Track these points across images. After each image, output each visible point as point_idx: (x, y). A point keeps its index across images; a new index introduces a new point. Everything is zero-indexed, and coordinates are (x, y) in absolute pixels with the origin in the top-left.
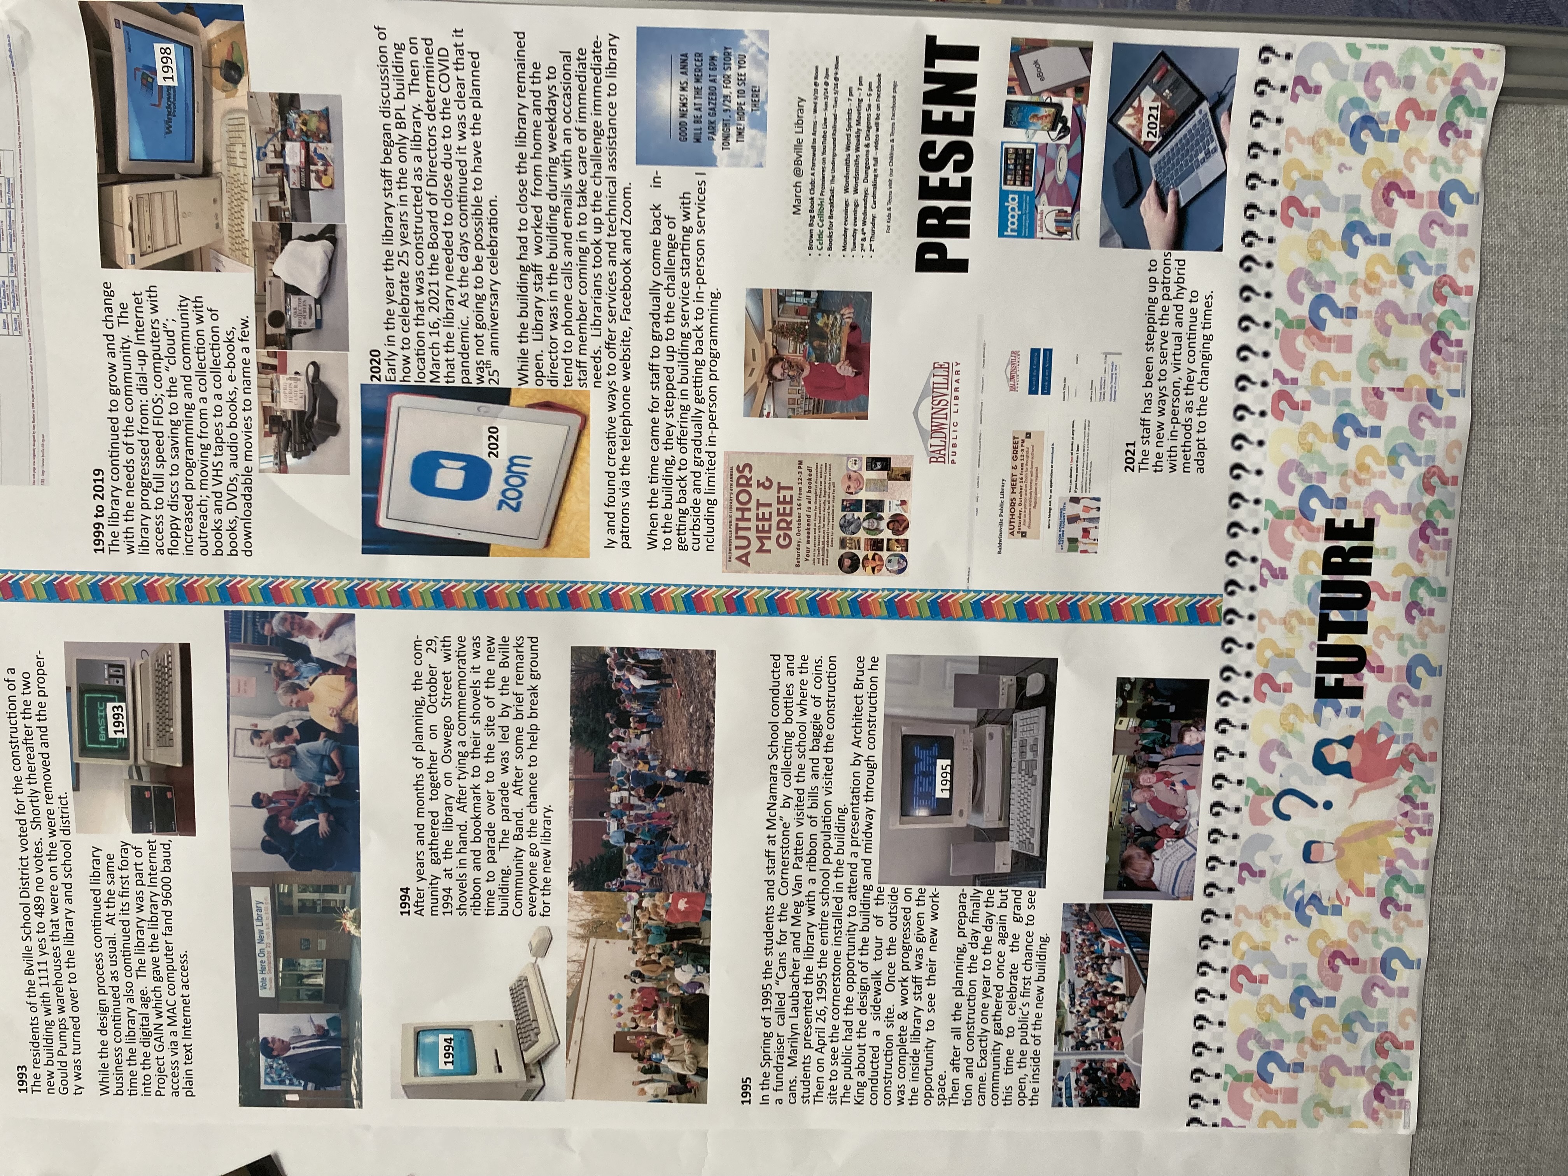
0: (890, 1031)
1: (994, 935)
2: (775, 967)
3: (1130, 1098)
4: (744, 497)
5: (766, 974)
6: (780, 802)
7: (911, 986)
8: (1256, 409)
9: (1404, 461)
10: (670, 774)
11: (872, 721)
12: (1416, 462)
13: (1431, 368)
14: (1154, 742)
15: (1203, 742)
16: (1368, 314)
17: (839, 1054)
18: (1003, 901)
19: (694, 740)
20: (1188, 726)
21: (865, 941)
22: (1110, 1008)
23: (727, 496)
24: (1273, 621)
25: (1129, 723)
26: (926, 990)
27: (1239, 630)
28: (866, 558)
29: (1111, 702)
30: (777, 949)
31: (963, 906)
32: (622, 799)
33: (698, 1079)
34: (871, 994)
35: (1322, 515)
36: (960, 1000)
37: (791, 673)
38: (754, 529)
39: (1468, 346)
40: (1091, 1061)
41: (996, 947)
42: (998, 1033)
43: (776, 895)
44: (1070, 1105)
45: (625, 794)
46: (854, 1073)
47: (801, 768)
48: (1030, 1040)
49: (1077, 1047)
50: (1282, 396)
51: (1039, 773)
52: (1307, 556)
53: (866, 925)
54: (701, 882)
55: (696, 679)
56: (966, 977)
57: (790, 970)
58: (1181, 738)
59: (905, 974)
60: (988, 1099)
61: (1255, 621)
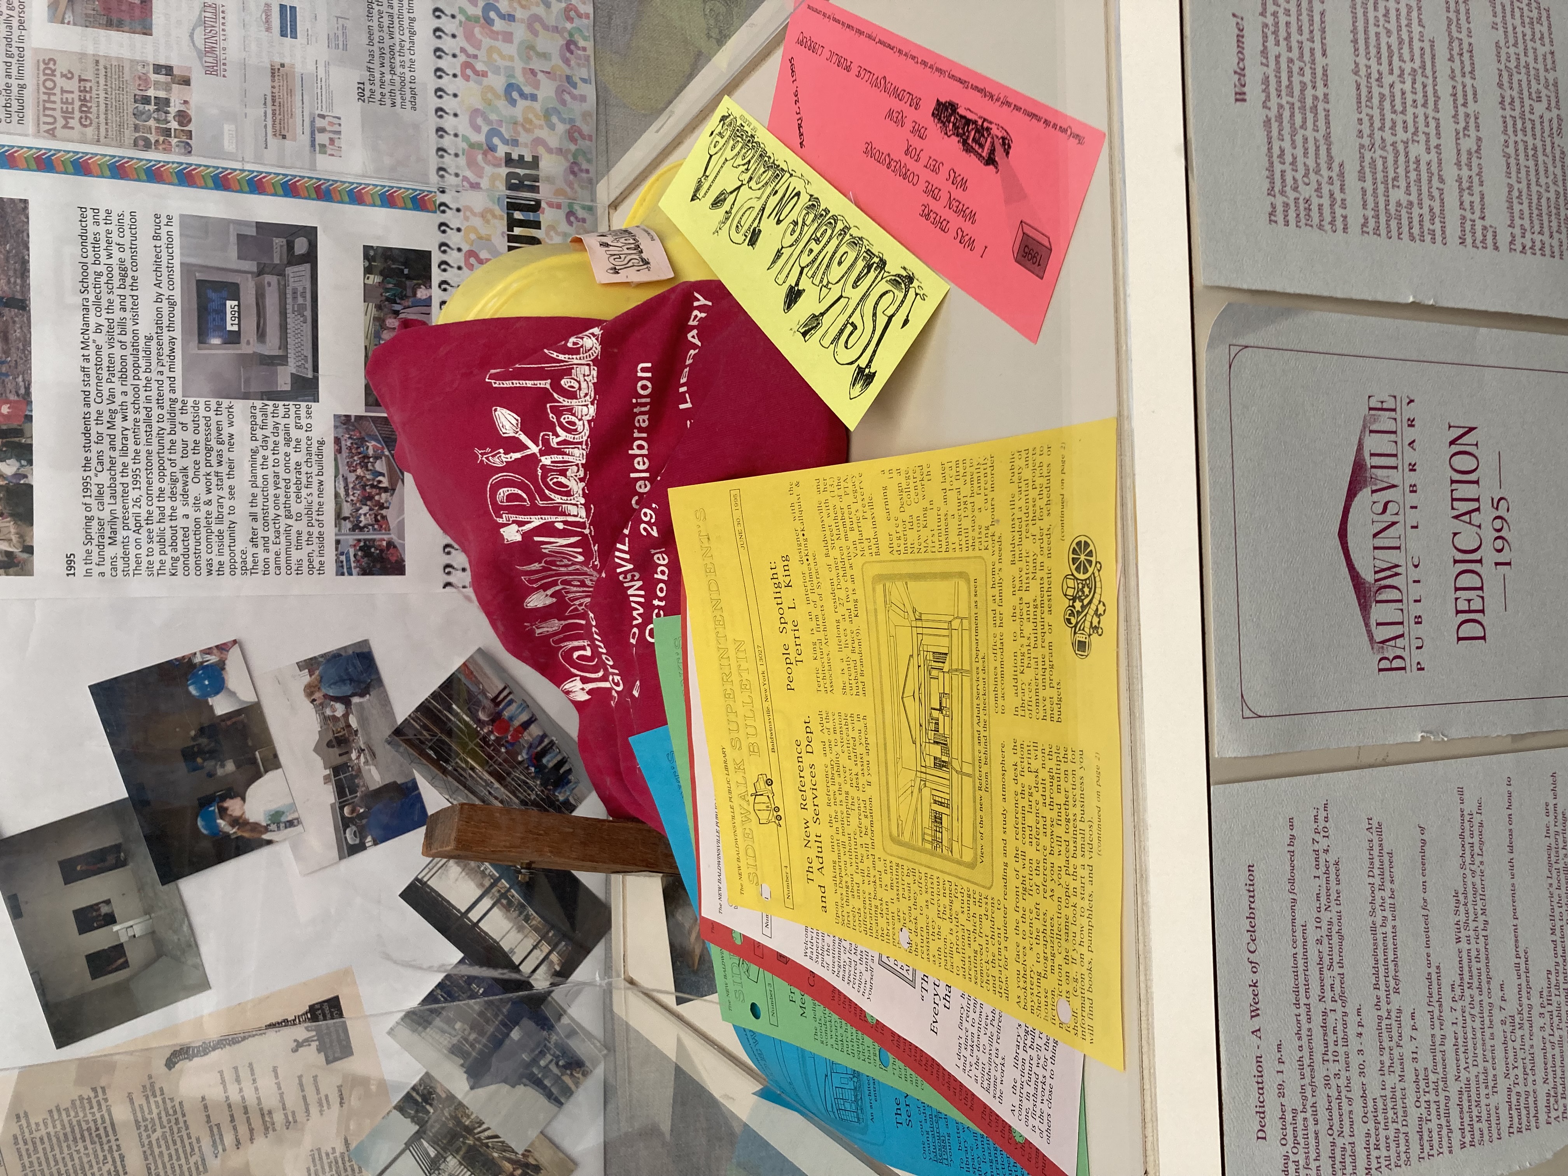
0: (198, 515)
1: (281, 439)
2: (94, 462)
3: (398, 568)
4: (49, 84)
5: (86, 467)
6: (92, 328)
7: (214, 479)
8: (450, 72)
9: (554, 119)
11: (170, 268)
12: (562, 121)
13: (567, 62)
14: (394, 295)
15: (430, 297)
16: (522, 21)
17: (154, 534)
18: (287, 413)
19: (11, 273)
20: (419, 285)
21: (173, 442)
22: (377, 498)
23: (35, 82)
24: (474, 214)
25: (374, 279)
26: (227, 483)
27: (449, 217)
28: (157, 141)
29: (359, 264)
30: (95, 448)
31: (254, 416)
33: (25, 556)
34: (179, 485)
35: (502, 150)
36: (256, 491)
37: (97, 223)
38: (59, 110)
39: (590, 52)
40: (365, 540)
41: (282, 449)
42: (287, 517)
43: (92, 403)
44: (350, 574)
46: (168, 550)
47: (110, 302)
48: (315, 523)
49: (353, 529)
50: (466, 65)
51: (308, 313)
52: (494, 177)
53: (173, 429)
54: (22, 391)
55: (11, 223)
56: (260, 473)
57: (107, 465)
58: (415, 295)
59: (209, 470)
60: (283, 570)
61: (461, 213)
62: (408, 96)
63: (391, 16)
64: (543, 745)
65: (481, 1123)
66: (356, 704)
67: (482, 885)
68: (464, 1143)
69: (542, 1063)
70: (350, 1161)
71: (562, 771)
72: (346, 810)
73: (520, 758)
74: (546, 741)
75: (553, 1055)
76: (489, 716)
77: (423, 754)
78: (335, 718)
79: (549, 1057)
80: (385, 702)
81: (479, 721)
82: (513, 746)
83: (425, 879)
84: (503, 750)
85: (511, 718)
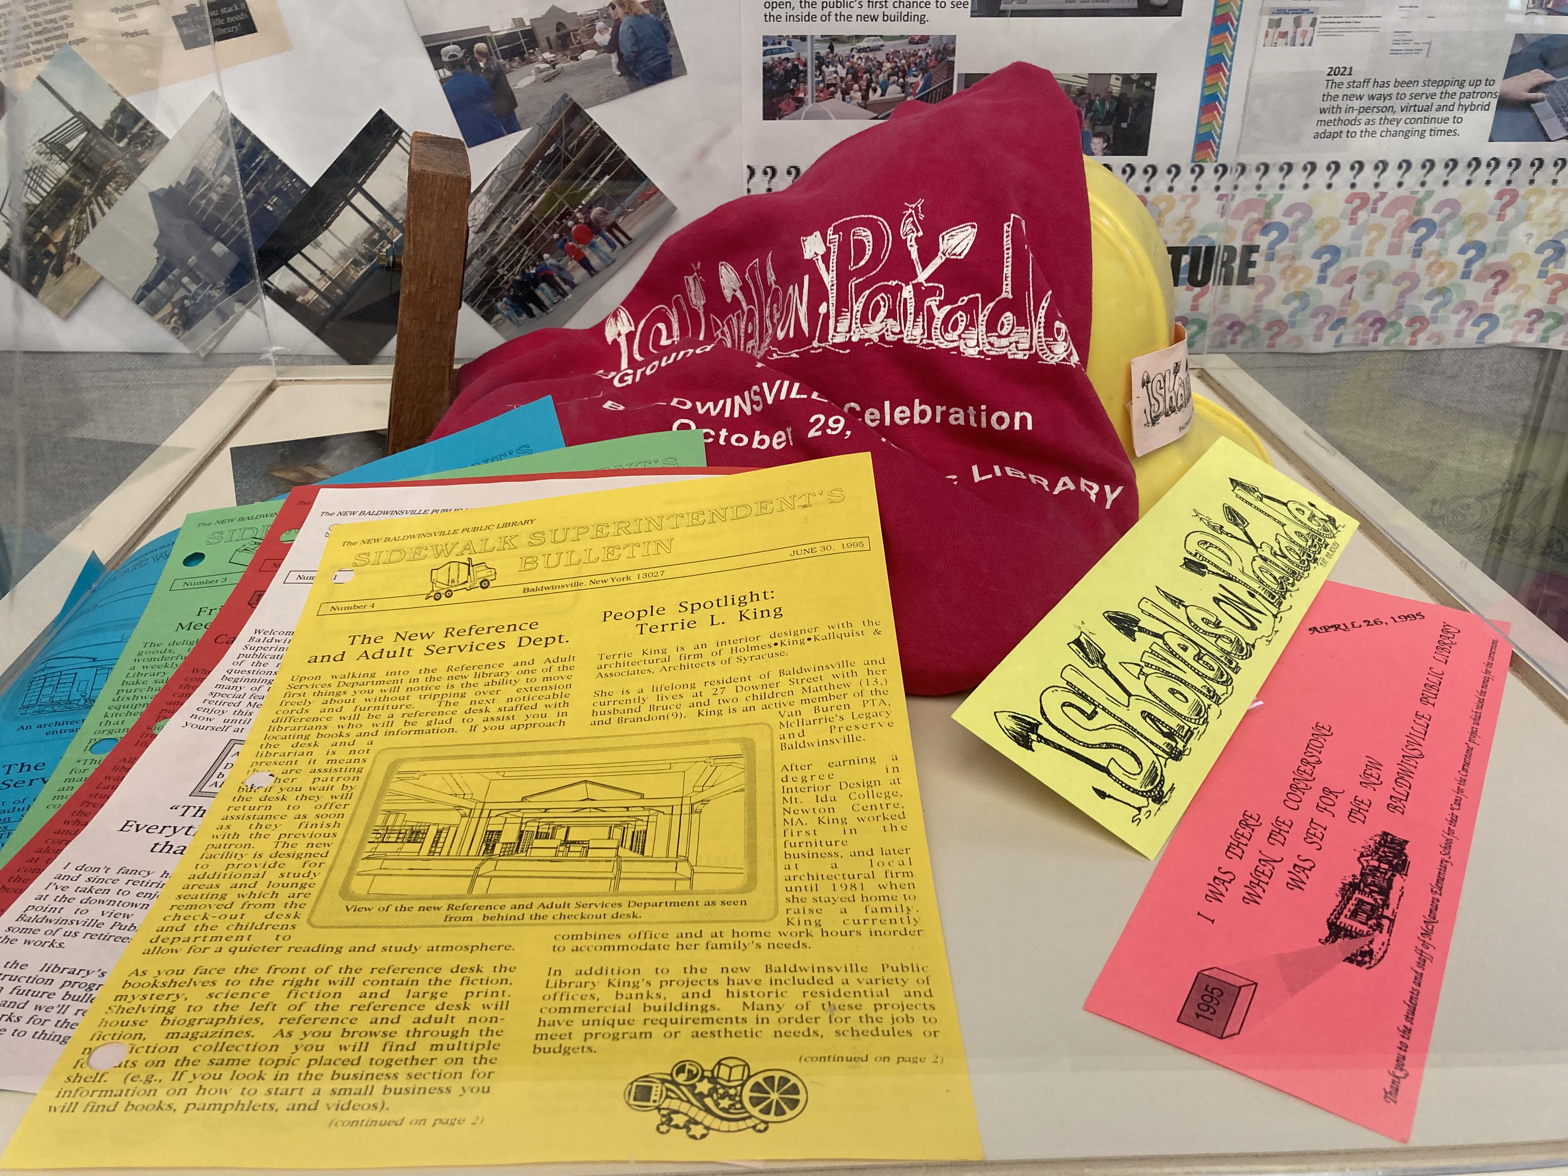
3: (771, 112)
8: (1357, 181)
9: (1295, 304)
12: (1293, 314)
13: (1361, 319)
16: (1413, 266)
20: (1107, 140)
22: (856, 86)
24: (1189, 207)
25: (1116, 86)
27: (1186, 178)
29: (1135, 68)
35: (1262, 241)
39: (1372, 346)
40: (805, 72)
44: (765, 53)
48: (826, 11)
49: (818, 57)
52: (1234, 232)
58: (1097, 135)
61: (1190, 192)
62: (1332, 129)
63: (1428, 109)
64: (562, 284)
65: (109, 205)
66: (610, 58)
67: (395, 210)
68: (84, 184)
69: (185, 280)
70: (59, 46)
71: (531, 305)
72: (481, 46)
73: (546, 256)
74: (566, 288)
75: (196, 293)
76: (595, 219)
77: (551, 139)
78: (592, 32)
79: (194, 288)
80: (613, 95)
81: (590, 206)
82: (559, 248)
83: (401, 141)
84: (556, 236)
85: (593, 246)
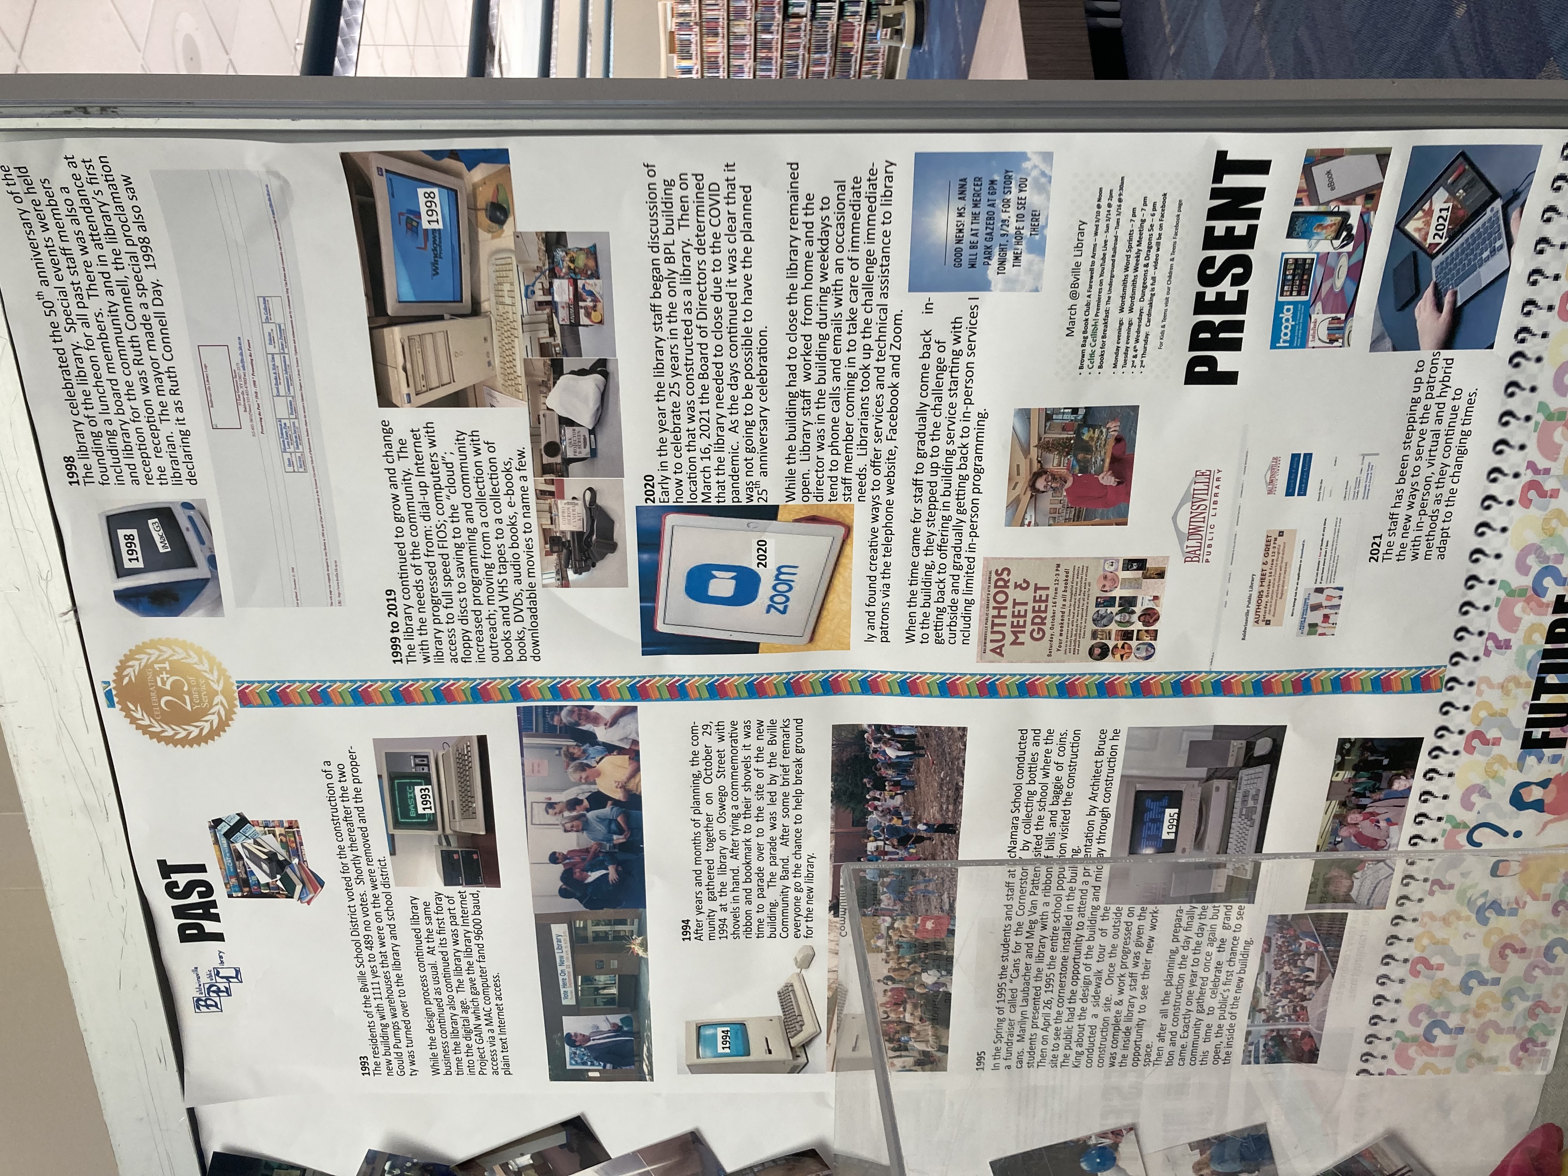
0: (1108, 1014)
1: (1205, 940)
2: (1010, 970)
3: (1311, 1057)
4: (1001, 597)
5: (1002, 976)
6: (1020, 845)
7: (1128, 980)
8: (1504, 499)
10: (921, 827)
11: (1109, 781)
14: (1365, 789)
15: (1410, 788)
17: (1062, 1032)
18: (1215, 914)
19: (944, 800)
20: (1398, 776)
21: (1090, 948)
22: (1300, 991)
23: (985, 596)
24: (1491, 685)
25: (1345, 775)
26: (1140, 982)
27: (1459, 695)
28: (1115, 647)
29: (1331, 757)
30: (1012, 956)
31: (1179, 919)
32: (877, 847)
33: (939, 1054)
34: (1092, 988)
35: (1553, 593)
36: (1169, 989)
37: (1037, 744)
38: (1009, 625)
40: (1278, 1030)
41: (1205, 948)
42: (1199, 1012)
43: (1014, 916)
44: (1257, 1062)
45: (881, 843)
46: (1073, 1045)
47: (1040, 818)
48: (1227, 1016)
49: (1267, 1020)
51: (1257, 817)
52: (1533, 628)
53: (1091, 936)
54: (947, 907)
55: (947, 750)
56: (1177, 972)
57: (1022, 971)
58: (1390, 784)
59: (1123, 972)
60: (1187, 1061)
61: (1474, 688)
62: (1437, 542)
63: (1437, 434)
